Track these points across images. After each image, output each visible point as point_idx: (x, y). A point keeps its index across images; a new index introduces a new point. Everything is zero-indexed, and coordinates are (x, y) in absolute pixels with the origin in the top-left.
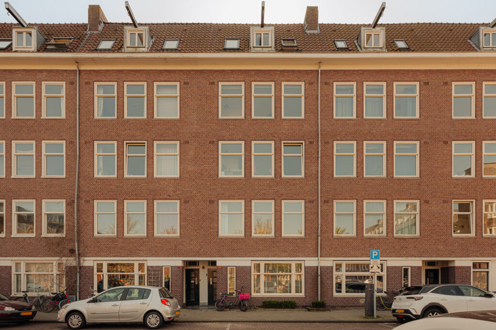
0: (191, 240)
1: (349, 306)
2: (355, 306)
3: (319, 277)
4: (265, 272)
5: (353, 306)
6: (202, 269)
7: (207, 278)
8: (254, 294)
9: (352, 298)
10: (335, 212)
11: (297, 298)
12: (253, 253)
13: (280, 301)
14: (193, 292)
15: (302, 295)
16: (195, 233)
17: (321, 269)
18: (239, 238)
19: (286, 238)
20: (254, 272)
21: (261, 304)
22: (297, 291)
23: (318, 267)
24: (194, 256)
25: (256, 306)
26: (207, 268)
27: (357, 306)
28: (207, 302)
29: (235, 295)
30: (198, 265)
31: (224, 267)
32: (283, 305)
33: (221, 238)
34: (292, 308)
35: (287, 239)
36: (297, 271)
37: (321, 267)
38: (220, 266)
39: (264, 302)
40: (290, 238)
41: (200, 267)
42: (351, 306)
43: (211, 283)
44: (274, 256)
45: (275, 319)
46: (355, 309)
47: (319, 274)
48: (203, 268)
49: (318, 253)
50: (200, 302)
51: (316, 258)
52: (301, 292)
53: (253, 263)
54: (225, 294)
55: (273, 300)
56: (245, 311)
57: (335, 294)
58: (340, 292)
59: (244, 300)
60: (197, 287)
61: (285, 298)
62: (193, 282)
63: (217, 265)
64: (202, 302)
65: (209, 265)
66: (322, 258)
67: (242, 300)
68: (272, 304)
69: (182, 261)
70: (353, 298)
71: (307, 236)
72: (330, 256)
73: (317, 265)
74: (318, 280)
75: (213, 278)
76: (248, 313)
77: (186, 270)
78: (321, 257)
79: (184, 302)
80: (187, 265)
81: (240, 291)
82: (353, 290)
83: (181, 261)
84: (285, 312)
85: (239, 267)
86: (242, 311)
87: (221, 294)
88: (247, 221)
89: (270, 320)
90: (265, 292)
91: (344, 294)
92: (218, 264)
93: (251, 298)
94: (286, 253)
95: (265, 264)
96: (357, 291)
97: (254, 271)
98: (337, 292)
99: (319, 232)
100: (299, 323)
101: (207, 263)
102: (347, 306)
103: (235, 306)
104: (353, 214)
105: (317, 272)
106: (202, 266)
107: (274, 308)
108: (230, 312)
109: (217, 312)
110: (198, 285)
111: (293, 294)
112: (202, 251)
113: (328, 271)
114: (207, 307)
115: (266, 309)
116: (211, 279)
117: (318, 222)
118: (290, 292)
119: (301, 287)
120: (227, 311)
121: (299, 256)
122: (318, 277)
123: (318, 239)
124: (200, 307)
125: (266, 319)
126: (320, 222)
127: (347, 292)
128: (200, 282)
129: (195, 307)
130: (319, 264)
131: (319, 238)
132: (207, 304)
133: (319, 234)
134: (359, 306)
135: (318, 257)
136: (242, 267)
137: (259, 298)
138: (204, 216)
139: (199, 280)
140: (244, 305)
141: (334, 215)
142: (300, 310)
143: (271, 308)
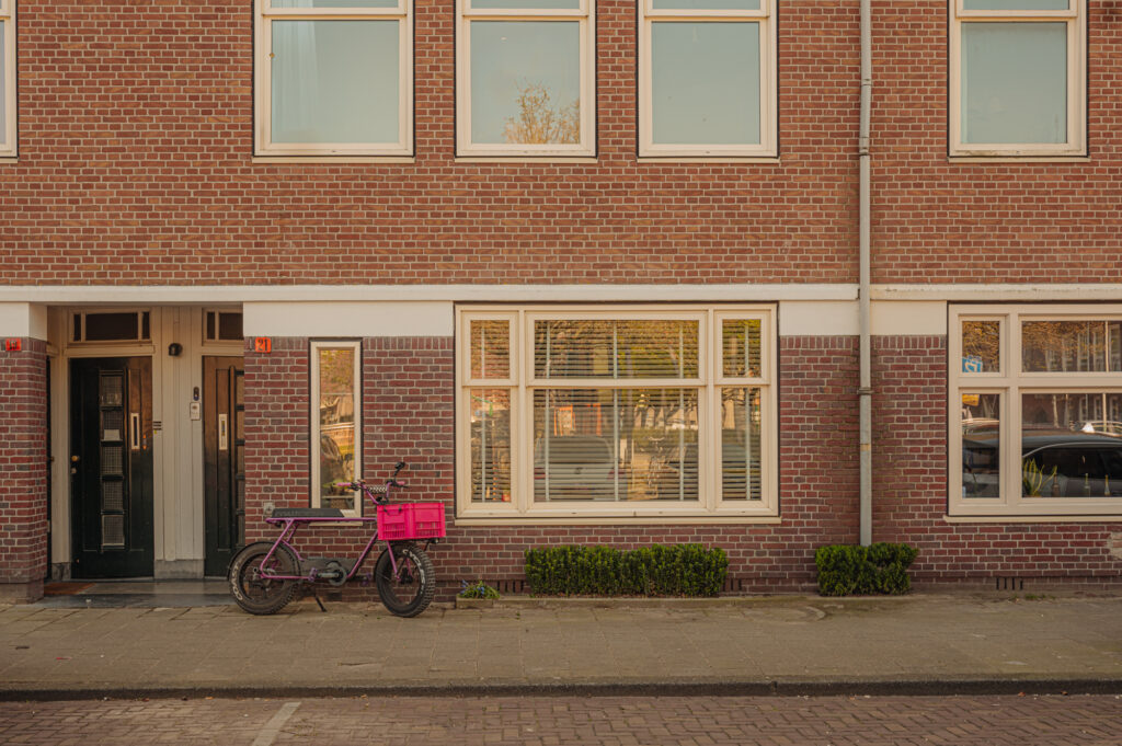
0: (89, 180)
1: (1040, 577)
2: (1080, 577)
3: (866, 402)
4: (539, 373)
5: (1065, 577)
6: (169, 361)
7: (197, 413)
8: (471, 510)
9: (1063, 527)
10: (961, 12)
11: (735, 530)
12: (463, 259)
13: (630, 547)
14: (112, 496)
15: (763, 508)
16: (112, 140)
17: (874, 355)
18: (383, 169)
19: (667, 169)
20: (475, 374)
21: (513, 568)
22: (732, 490)
23: (857, 339)
24: (103, 280)
25: (488, 581)
26: (196, 349)
27: (1090, 577)
28: (200, 555)
29: (353, 513)
30: (146, 334)
31: (290, 341)
32: (651, 575)
33: (272, 168)
34: (700, 593)
35: (677, 177)
36: (732, 365)
37: (872, 338)
38: (263, 340)
39: (531, 558)
40: (692, 168)
41: (155, 348)
42: (1054, 577)
43: (223, 446)
44: (592, 278)
45: (590, 675)
46: (1078, 594)
47: (866, 382)
48: (176, 350)
49: (858, 258)
50: (158, 556)
51: (849, 290)
52: (757, 496)
53: (468, 317)
54: (293, 509)
55: (585, 543)
56: (413, 611)
57: (962, 506)
58: (992, 491)
59: (406, 543)
60: (141, 467)
61: (659, 530)
62: (111, 435)
63: (246, 333)
64: (170, 557)
65: (211, 335)
66: (882, 287)
67: (395, 544)
68: (584, 569)
69: (32, 304)
70: (1065, 528)
71: (793, 156)
72: (929, 272)
73: (851, 331)
74: (855, 419)
75: (235, 409)
76: (432, 624)
77: (76, 365)
78: (874, 281)
79: (62, 553)
80: (77, 337)
81: (384, 488)
82: (1063, 481)
83: (26, 310)
84: (659, 614)
85: (380, 342)
86: (397, 612)
87: (269, 506)
88: (428, 61)
89: (557, 675)
90: (539, 496)
91: (1011, 503)
92: (255, 325)
93: (459, 531)
94: (668, 261)
95: (541, 327)
96: (1087, 484)
97: (475, 365)
98: (972, 490)
99: (865, 129)
100: (741, 699)
101: (199, 319)
102: (1030, 577)
103: (354, 579)
104: (1064, 23)
105: (855, 375)
106: (168, 341)
107: (593, 591)
108: (324, 618)
109: (244, 622)
110: (146, 456)
111: (710, 505)
112: (154, 245)
113: (921, 365)
114: (199, 589)
115: (545, 599)
116: (223, 417)
117: (857, 69)
118: (692, 495)
119: (757, 466)
120: (310, 611)
121: (742, 278)
122: (857, 398)
123: (857, 172)
124: (158, 590)
125: (537, 673)
126: (867, 71)
127: (1027, 491)
128: (156, 435)
129: (122, 587)
130: (862, 319)
131: (865, 163)
132: (199, 569)
133: (864, 143)
134: (1104, 577)
135: (855, 278)
136: (401, 341)
137: (504, 531)
138: (167, 31)
139: (149, 426)
140: (408, 578)
141: (956, 29)
142: (749, 605)
143: (578, 590)
